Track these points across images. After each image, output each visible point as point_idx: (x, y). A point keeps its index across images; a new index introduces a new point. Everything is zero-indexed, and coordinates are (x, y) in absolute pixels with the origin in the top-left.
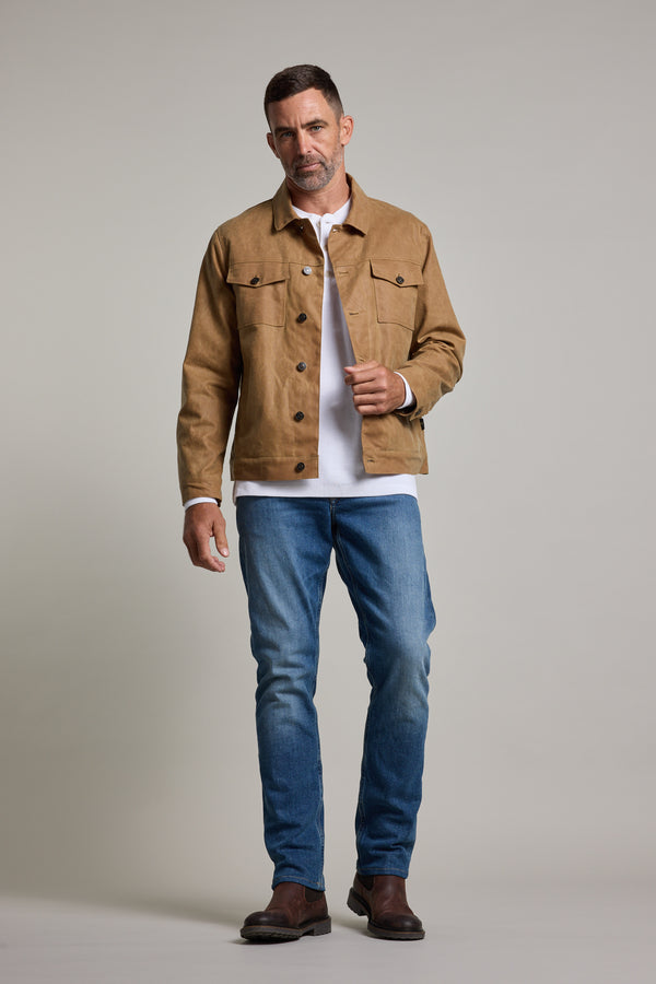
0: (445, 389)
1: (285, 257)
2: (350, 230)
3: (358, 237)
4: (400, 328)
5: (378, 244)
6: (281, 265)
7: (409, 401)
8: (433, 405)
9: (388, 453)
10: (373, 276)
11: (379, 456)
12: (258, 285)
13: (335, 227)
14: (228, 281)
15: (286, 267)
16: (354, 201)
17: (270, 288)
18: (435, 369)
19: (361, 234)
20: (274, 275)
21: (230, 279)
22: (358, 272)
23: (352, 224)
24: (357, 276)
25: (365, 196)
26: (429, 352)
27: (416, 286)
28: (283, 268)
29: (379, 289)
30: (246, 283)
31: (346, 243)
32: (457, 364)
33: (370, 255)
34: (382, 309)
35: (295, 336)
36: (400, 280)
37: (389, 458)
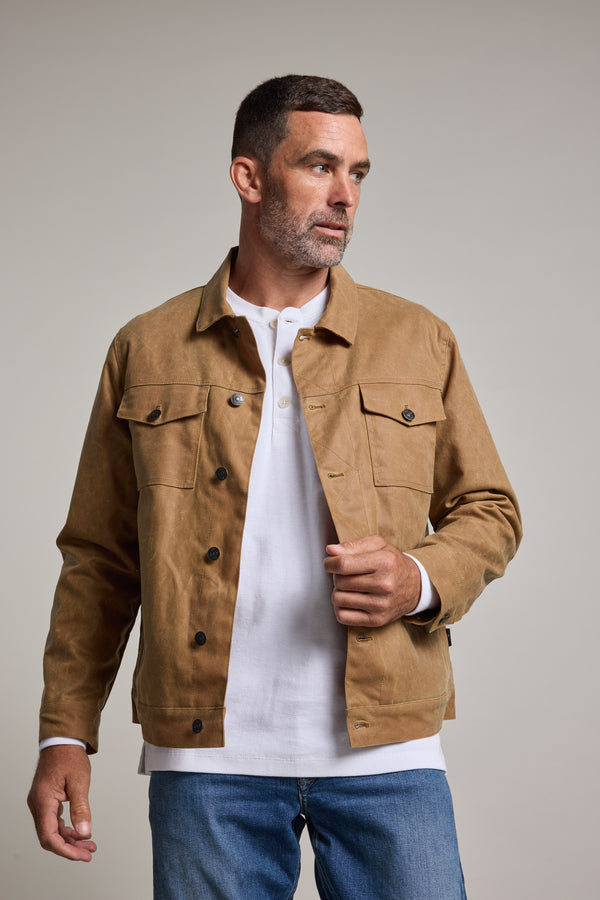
0: (490, 577)
1: (205, 376)
2: (325, 336)
3: (339, 350)
4: (411, 493)
5: (372, 358)
6: (197, 390)
7: (425, 601)
8: (470, 603)
9: (392, 708)
10: (364, 411)
11: (376, 714)
12: (158, 421)
13: (303, 332)
14: (118, 415)
15: (206, 392)
16: (335, 292)
17: (178, 426)
18: (474, 547)
19: (345, 344)
20: (184, 405)
21: (123, 412)
22: (341, 405)
23: (330, 327)
24: (338, 413)
25: (352, 282)
26: (464, 518)
27: (433, 424)
28: (200, 394)
29: (375, 432)
30: (141, 420)
31: (320, 358)
32: (511, 533)
33: (360, 376)
34: (381, 464)
35: (209, 504)
36: (407, 416)
37: (395, 716)
